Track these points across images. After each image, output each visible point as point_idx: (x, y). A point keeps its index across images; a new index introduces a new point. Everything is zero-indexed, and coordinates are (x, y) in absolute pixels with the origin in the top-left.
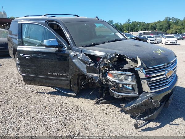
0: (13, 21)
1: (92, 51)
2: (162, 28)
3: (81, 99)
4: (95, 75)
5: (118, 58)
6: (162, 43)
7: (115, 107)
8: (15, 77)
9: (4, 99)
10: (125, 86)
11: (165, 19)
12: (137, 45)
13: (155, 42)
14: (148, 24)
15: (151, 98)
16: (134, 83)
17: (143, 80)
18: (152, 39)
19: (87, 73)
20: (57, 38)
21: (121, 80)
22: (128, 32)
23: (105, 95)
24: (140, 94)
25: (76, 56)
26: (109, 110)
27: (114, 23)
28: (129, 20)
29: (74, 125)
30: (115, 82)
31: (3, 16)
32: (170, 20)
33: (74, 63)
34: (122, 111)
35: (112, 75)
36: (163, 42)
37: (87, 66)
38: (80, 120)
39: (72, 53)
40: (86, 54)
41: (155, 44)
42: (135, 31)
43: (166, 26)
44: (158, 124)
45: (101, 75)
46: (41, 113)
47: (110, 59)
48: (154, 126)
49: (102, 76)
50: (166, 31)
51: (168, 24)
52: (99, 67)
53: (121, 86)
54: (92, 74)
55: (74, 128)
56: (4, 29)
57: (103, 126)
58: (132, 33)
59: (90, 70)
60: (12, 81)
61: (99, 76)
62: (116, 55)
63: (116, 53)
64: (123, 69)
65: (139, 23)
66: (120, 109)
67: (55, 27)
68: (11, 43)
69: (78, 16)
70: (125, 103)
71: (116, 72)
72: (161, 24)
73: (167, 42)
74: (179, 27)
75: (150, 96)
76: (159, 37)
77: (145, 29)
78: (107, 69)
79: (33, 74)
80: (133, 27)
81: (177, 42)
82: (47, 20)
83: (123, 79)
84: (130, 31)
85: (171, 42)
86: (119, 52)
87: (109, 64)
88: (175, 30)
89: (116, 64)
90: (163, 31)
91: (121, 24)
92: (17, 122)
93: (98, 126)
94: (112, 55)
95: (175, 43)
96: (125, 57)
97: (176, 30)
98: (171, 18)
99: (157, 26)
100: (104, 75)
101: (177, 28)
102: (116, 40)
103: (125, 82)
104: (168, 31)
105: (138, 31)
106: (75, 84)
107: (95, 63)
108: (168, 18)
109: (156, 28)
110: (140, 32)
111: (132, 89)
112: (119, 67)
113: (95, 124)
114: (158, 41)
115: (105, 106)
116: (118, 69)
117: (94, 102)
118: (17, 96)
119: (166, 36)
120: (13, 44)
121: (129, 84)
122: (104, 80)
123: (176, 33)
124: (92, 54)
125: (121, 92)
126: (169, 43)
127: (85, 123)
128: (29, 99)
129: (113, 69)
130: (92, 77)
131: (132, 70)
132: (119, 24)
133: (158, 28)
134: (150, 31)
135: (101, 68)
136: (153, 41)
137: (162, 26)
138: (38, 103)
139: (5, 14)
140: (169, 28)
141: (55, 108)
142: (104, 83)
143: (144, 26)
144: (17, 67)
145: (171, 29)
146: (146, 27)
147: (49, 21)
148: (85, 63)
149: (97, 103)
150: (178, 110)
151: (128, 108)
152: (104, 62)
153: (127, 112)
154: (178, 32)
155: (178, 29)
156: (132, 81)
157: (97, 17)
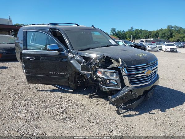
0: (21, 28)
1: (86, 54)
2: (165, 36)
3: (78, 95)
4: (88, 72)
5: (105, 59)
6: (163, 51)
7: (105, 100)
8: (21, 77)
9: (13, 93)
10: (111, 81)
11: (167, 27)
12: (124, 49)
13: (155, 49)
14: (150, 32)
15: (131, 91)
16: (118, 79)
17: (125, 77)
18: (153, 46)
19: (82, 71)
20: (57, 43)
21: (108, 77)
22: (130, 39)
23: (97, 91)
24: (122, 88)
25: (73, 58)
26: (100, 102)
27: (117, 31)
28: (132, 28)
29: (69, 111)
30: (103, 78)
31: (9, 23)
32: (173, 29)
33: (71, 63)
34: (110, 103)
35: (101, 72)
36: (163, 49)
37: (82, 66)
38: (75, 109)
39: (70, 55)
40: (82, 56)
41: (155, 51)
42: (137, 39)
43: (168, 34)
44: (138, 113)
45: (92, 72)
46: (43, 103)
47: (99, 60)
48: (134, 114)
49: (93, 74)
50: (168, 39)
51: (170, 32)
52: (91, 66)
53: (108, 81)
54: (85, 72)
55: (70, 114)
56: (10, 35)
57: (92, 113)
58: (135, 41)
59: (83, 68)
60: (19, 80)
61: (91, 73)
62: (104, 57)
63: (104, 55)
64: (109, 67)
65: (141, 31)
66: (109, 102)
67: (58, 35)
68: (19, 48)
69: (78, 25)
70: (111, 95)
71: (104, 70)
72: (163, 32)
73: (167, 50)
74: (182, 36)
75: (130, 89)
76: (160, 44)
77: (147, 37)
78: (98, 68)
79: (36, 74)
80: (136, 34)
81: (177, 50)
82: (51, 28)
83: (109, 75)
84: (133, 39)
85: (170, 50)
86: (106, 55)
87: (98, 64)
88: (177, 39)
89: (104, 64)
90: (166, 39)
91: (123, 31)
92: (24, 109)
93: (89, 113)
94: (100, 56)
95: (175, 51)
96: (111, 58)
97: (179, 38)
98: (173, 26)
99: (160, 34)
100: (95, 73)
101: (179, 36)
102: (108, 46)
103: (111, 78)
104: (170, 39)
105: (140, 39)
106: (72, 82)
107: (87, 63)
108: (170, 26)
109: (158, 36)
110: (142, 39)
111: (116, 83)
112: (106, 66)
113: (87, 111)
114: (159, 48)
115: (97, 100)
116: (105, 68)
117: (88, 96)
118: (23, 91)
119: (166, 44)
120: (20, 48)
121: (113, 80)
122: (95, 77)
123: (178, 41)
124: (85, 56)
125: (108, 86)
126: (169, 51)
127: (79, 111)
128: (34, 94)
129: (101, 68)
130: (85, 74)
131: (116, 68)
132: (122, 32)
133: (161, 36)
134: (152, 39)
135: (92, 67)
136: (153, 48)
137: (164, 34)
138: (41, 97)
139: (11, 21)
140: (171, 36)
141: (55, 100)
142: (95, 79)
143: (146, 34)
144: (23, 69)
145: (173, 37)
146: (148, 35)
147: (52, 29)
148: (80, 63)
149: (91, 97)
150: (158, 104)
151: (113, 99)
152: (95, 62)
153: (113, 103)
154: (180, 40)
155: (181, 37)
156: (116, 77)
157: (93, 26)
